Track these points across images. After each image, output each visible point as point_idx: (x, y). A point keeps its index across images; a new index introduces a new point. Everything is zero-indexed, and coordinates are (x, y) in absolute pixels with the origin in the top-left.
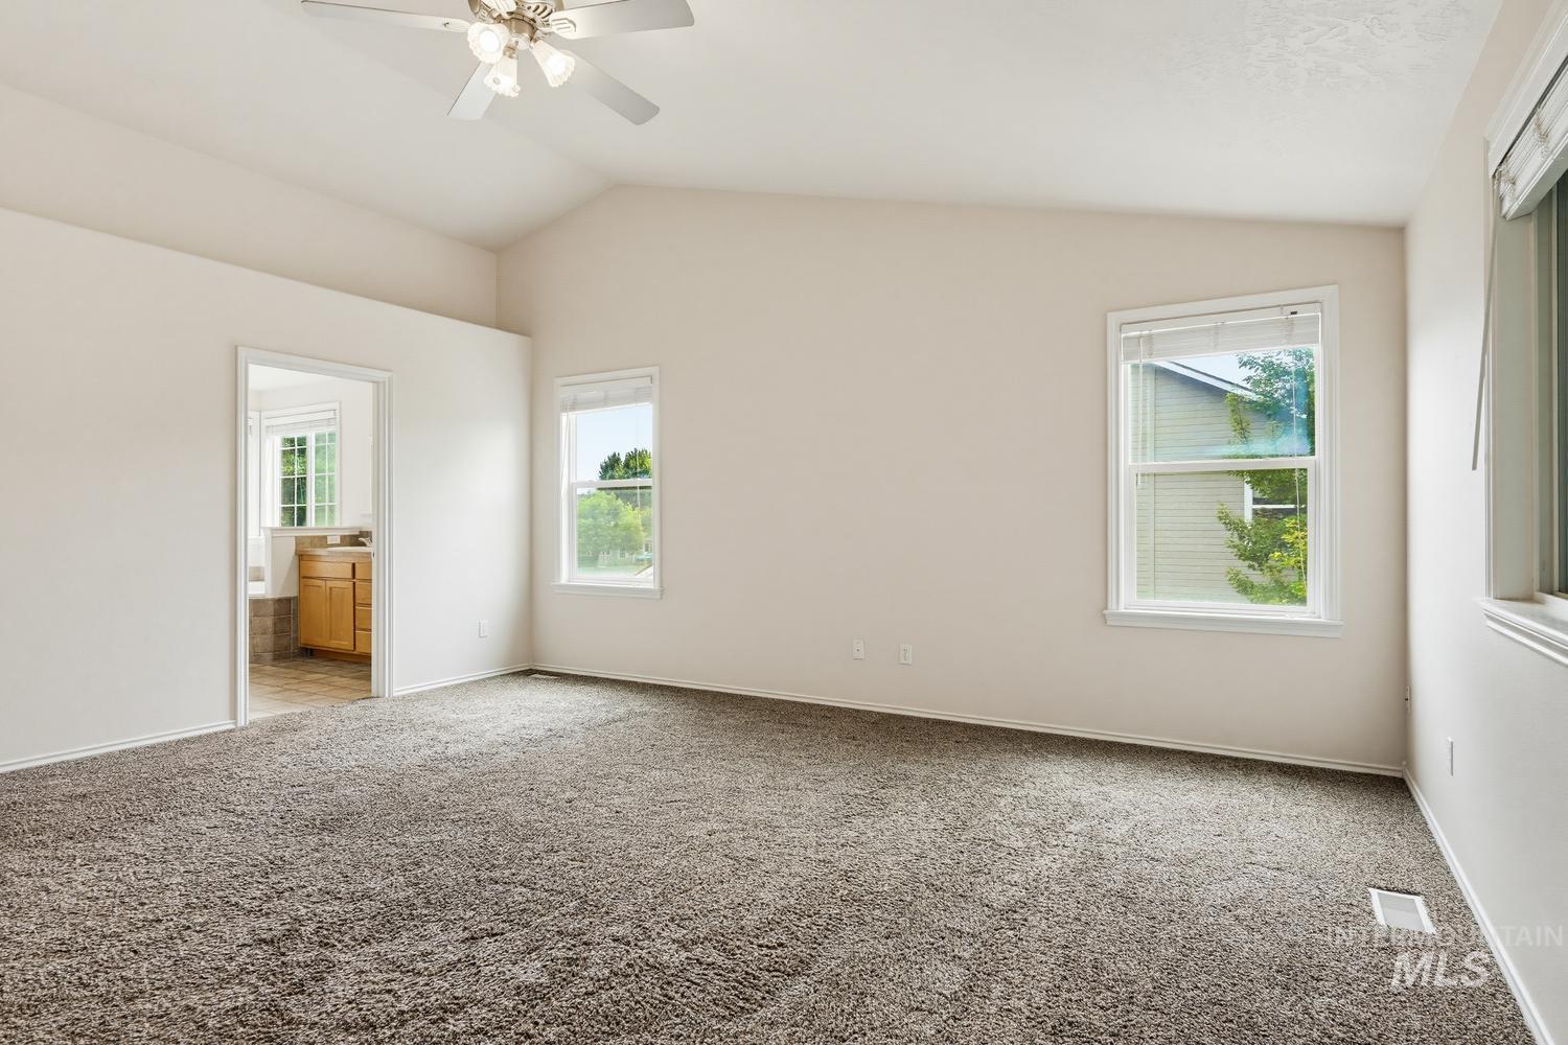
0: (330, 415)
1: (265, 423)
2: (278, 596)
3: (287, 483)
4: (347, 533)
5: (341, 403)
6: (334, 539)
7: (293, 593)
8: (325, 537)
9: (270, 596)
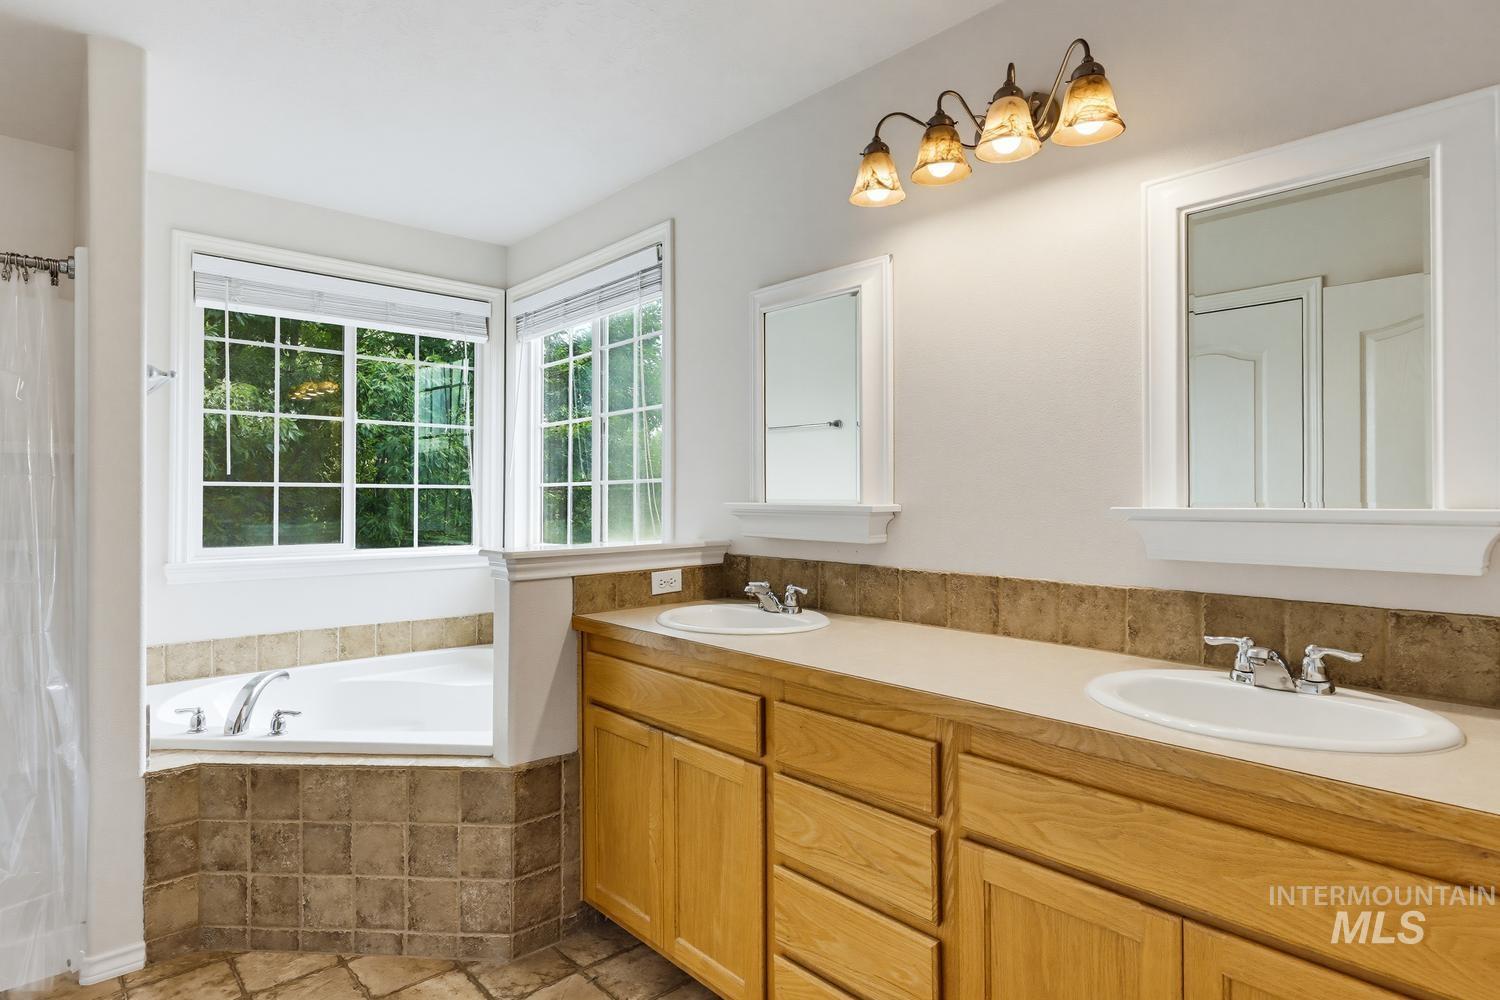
0: (649, 258)
1: (515, 310)
2: (523, 759)
3: (554, 442)
4: (698, 562)
5: (673, 222)
6: (667, 581)
7: (563, 743)
8: (646, 575)
9: (506, 760)
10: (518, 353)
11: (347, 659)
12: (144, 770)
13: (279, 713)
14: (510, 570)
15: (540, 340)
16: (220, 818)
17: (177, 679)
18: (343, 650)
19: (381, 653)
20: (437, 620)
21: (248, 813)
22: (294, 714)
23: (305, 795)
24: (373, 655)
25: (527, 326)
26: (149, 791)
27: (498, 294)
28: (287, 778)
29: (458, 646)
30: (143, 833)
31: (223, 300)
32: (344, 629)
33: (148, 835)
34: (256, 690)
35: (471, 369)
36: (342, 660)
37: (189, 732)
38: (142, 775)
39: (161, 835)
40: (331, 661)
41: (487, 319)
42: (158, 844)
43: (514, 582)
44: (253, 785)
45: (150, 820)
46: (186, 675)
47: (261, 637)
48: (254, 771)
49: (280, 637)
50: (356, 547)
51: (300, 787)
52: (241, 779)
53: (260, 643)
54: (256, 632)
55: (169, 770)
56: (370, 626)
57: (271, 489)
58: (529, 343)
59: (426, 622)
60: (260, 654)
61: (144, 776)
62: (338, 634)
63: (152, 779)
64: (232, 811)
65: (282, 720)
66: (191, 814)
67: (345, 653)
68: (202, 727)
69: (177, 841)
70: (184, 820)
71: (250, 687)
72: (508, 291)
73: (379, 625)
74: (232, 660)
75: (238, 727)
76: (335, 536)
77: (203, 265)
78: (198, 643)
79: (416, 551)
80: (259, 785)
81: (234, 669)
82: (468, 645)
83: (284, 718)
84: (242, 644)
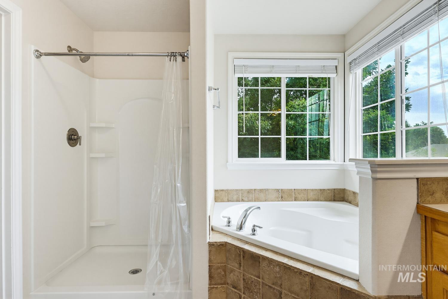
1: (349, 59)
10: (351, 78)
11: (283, 201)
12: (208, 240)
13: (254, 226)
14: (373, 171)
15: (361, 70)
16: (232, 266)
17: (231, 201)
18: (282, 197)
19: (295, 200)
20: (316, 190)
21: (242, 268)
22: (260, 227)
23: (262, 269)
24: (292, 201)
25: (355, 65)
26: (209, 249)
27: (340, 55)
28: (256, 259)
29: (325, 201)
30: (208, 265)
31: (242, 73)
32: (282, 190)
33: (209, 266)
34: (248, 212)
35: (329, 89)
36: (281, 201)
37: (226, 226)
38: (207, 242)
39: (213, 267)
40: (277, 201)
41: (336, 67)
42: (212, 270)
43: (375, 179)
44: (243, 257)
45: (210, 261)
46: (233, 200)
47: (255, 190)
48: (244, 251)
49: (261, 190)
50: (286, 160)
51: (261, 264)
52: (239, 253)
53: (255, 192)
54: (253, 188)
55: (216, 242)
56: (291, 190)
57: (258, 138)
58: (356, 73)
59: (312, 190)
60: (255, 196)
61: (208, 243)
62: (280, 191)
63: (211, 245)
64: (237, 265)
65: (256, 229)
66: (223, 262)
67: (282, 199)
68: (230, 224)
69: (219, 271)
70: (221, 263)
71: (247, 211)
72: (345, 53)
73: (294, 189)
74: (246, 196)
75: (241, 228)
76: (279, 156)
77: (237, 62)
78: (236, 190)
79: (308, 162)
80: (246, 258)
81: (247, 200)
82: (329, 201)
83: (256, 228)
84: (249, 191)
